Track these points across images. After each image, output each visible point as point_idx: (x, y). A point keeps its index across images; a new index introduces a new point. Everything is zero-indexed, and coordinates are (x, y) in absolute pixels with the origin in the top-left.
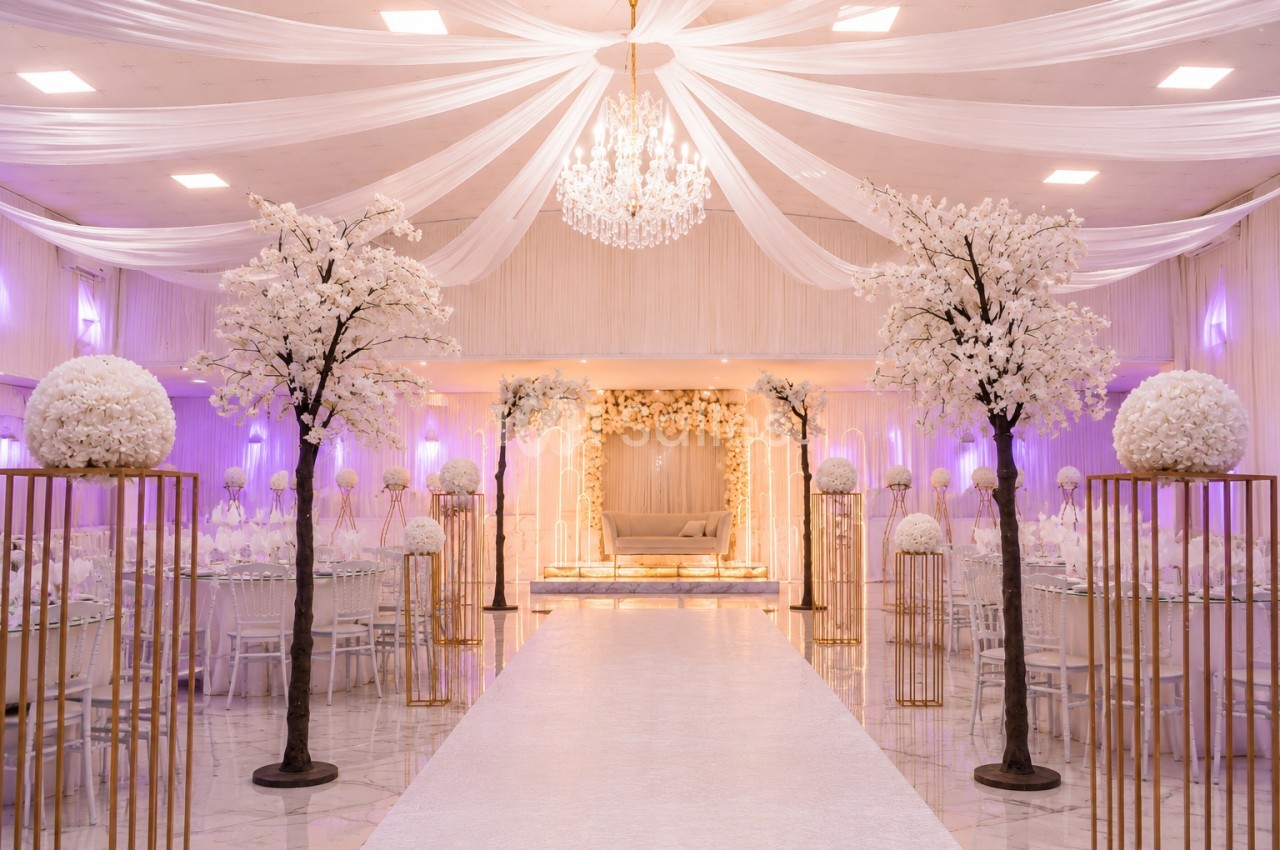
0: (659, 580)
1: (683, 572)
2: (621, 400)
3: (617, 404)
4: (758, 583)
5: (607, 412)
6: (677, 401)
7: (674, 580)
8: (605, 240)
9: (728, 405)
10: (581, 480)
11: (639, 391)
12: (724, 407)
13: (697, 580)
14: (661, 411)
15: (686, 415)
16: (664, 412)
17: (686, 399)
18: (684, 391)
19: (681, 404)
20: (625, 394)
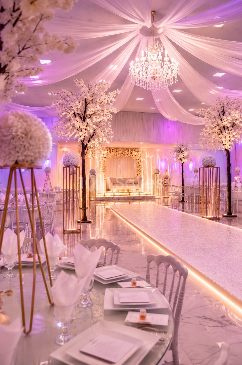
0: (125, 196)
1: (131, 194)
2: (111, 150)
3: (110, 151)
4: (148, 196)
5: (108, 153)
6: (125, 150)
7: (129, 196)
8: (144, 87)
9: (137, 152)
10: (101, 170)
11: (115, 148)
12: (136, 152)
13: (134, 196)
14: (121, 153)
15: (127, 154)
16: (122, 153)
17: (127, 150)
18: (127, 148)
19: (126, 151)
20: (112, 149)
